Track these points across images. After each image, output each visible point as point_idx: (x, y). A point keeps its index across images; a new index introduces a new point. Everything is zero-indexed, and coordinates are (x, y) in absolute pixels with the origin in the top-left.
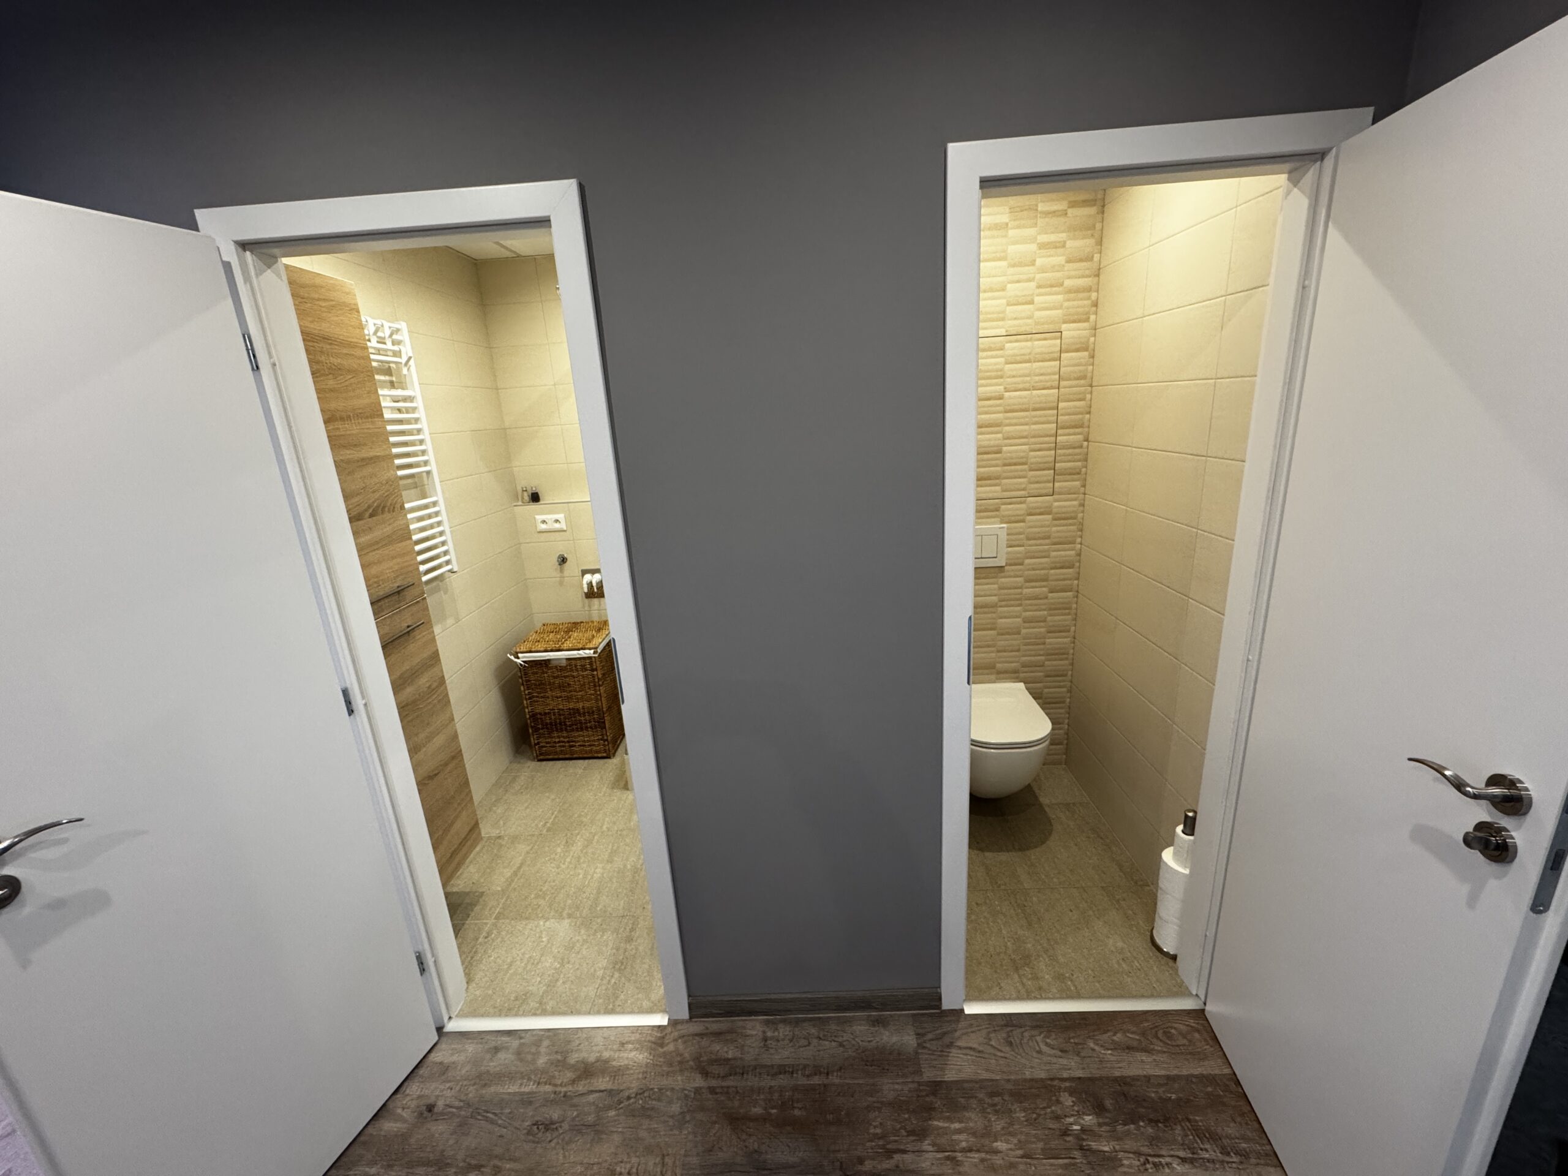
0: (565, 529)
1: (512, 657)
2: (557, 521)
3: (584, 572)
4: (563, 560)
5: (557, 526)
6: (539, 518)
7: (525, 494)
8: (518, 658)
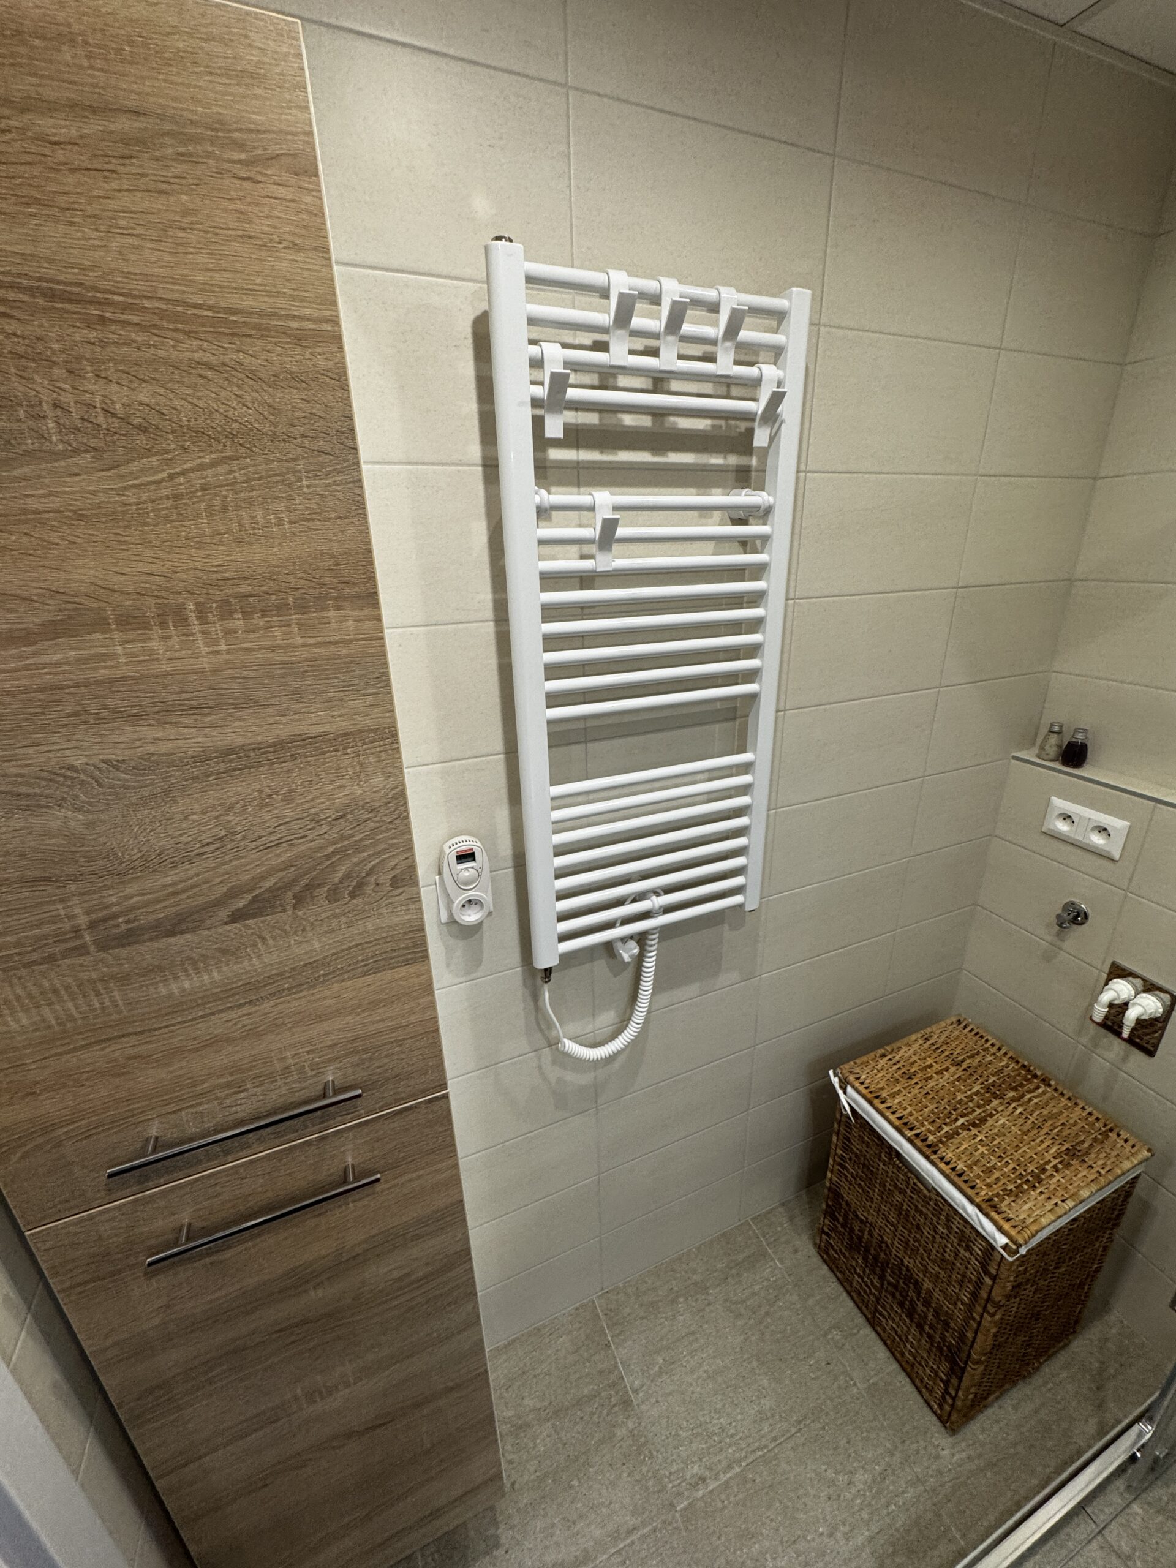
0: (1117, 857)
1: (835, 1081)
2: (1102, 830)
3: (1118, 972)
4: (1074, 917)
5: (1097, 840)
6: (1060, 804)
7: (1053, 740)
8: (845, 1093)
